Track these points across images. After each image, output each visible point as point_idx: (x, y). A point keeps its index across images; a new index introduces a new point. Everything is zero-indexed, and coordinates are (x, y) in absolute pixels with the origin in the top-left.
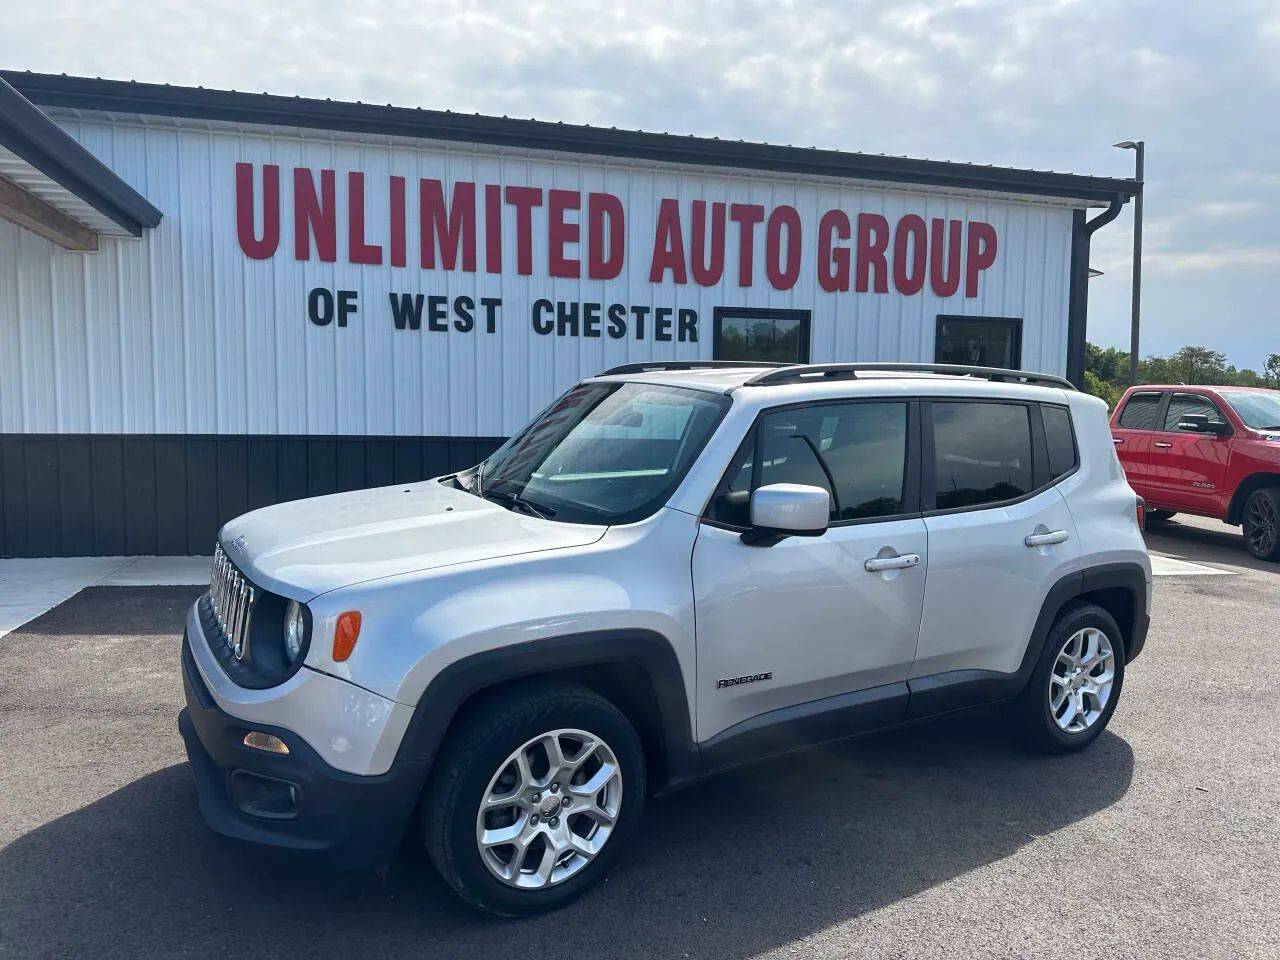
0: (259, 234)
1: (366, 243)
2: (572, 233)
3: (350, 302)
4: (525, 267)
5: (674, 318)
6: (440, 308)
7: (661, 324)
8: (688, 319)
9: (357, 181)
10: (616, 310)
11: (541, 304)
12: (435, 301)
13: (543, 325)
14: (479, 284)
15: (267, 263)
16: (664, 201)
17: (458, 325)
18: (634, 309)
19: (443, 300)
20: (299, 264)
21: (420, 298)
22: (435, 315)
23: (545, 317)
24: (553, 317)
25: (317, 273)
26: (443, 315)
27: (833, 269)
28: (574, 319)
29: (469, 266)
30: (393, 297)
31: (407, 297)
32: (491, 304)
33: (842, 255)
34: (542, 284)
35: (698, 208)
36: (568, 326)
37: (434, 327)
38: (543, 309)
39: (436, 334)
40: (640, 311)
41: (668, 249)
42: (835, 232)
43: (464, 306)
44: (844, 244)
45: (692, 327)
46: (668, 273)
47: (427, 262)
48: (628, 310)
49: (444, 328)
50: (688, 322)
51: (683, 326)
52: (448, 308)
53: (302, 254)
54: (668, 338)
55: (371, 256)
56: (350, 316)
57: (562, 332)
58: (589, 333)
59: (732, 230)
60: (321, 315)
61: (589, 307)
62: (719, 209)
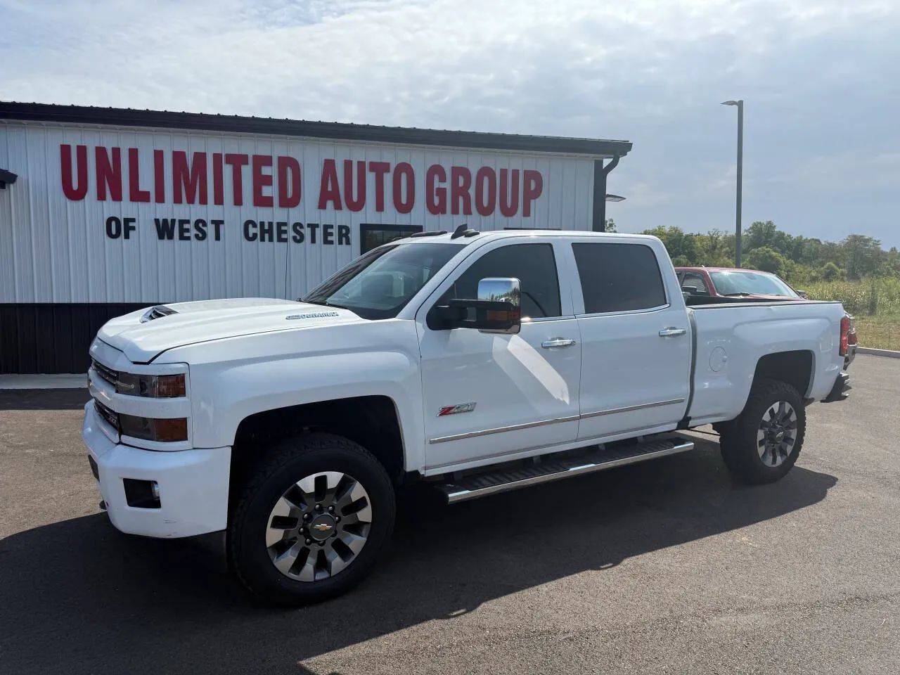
0: (75, 186)
1: (140, 190)
2: (268, 180)
3: (131, 224)
4: (238, 201)
5: (335, 231)
6: (186, 226)
7: (326, 234)
8: (344, 231)
9: (134, 154)
10: (297, 226)
11: (248, 223)
12: (182, 222)
13: (251, 235)
14: (210, 212)
15: (80, 203)
16: (326, 160)
17: (197, 236)
18: (309, 225)
19: (188, 222)
20: (100, 203)
21: (173, 221)
22: (182, 231)
23: (252, 231)
24: (257, 230)
25: (110, 208)
26: (188, 230)
27: (436, 201)
28: (270, 231)
29: (204, 201)
30: (157, 221)
31: (165, 221)
32: (218, 224)
33: (442, 192)
34: (249, 211)
35: (348, 164)
36: (267, 236)
37: (182, 238)
38: (250, 226)
39: (183, 242)
40: (313, 227)
41: (330, 189)
42: (436, 178)
43: (200, 225)
44: (443, 185)
45: (346, 235)
46: (330, 204)
47: (177, 200)
48: (305, 226)
49: (188, 238)
50: (344, 233)
51: (341, 236)
52: (191, 226)
53: (101, 197)
54: (331, 242)
55: (144, 197)
56: (131, 233)
57: (263, 239)
58: (280, 240)
59: (370, 178)
60: (114, 232)
61: (280, 225)
62: (361, 165)
